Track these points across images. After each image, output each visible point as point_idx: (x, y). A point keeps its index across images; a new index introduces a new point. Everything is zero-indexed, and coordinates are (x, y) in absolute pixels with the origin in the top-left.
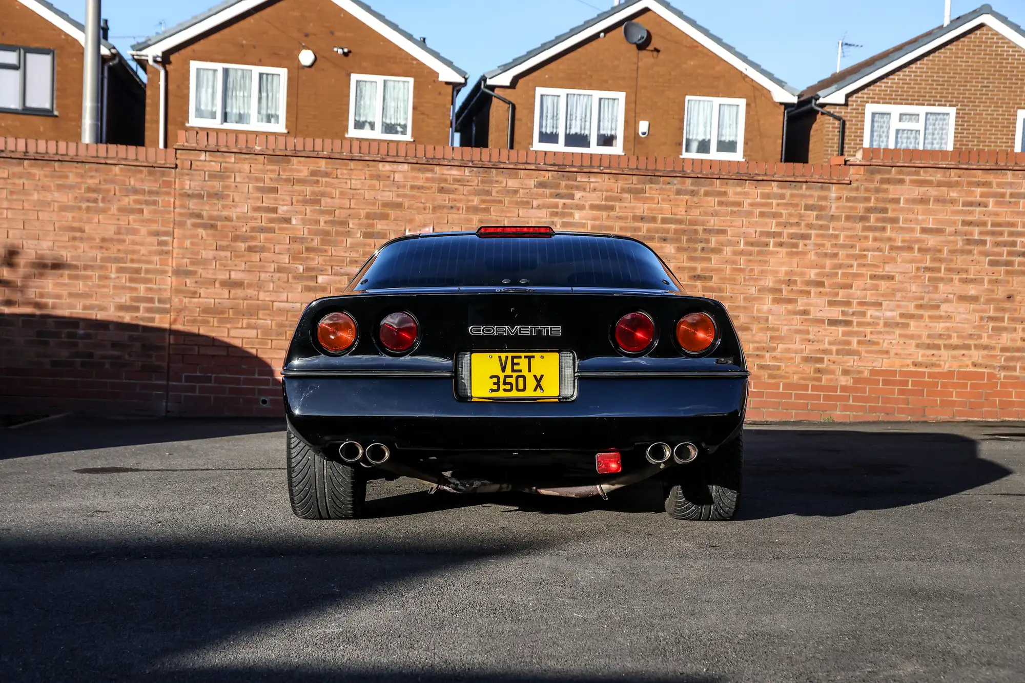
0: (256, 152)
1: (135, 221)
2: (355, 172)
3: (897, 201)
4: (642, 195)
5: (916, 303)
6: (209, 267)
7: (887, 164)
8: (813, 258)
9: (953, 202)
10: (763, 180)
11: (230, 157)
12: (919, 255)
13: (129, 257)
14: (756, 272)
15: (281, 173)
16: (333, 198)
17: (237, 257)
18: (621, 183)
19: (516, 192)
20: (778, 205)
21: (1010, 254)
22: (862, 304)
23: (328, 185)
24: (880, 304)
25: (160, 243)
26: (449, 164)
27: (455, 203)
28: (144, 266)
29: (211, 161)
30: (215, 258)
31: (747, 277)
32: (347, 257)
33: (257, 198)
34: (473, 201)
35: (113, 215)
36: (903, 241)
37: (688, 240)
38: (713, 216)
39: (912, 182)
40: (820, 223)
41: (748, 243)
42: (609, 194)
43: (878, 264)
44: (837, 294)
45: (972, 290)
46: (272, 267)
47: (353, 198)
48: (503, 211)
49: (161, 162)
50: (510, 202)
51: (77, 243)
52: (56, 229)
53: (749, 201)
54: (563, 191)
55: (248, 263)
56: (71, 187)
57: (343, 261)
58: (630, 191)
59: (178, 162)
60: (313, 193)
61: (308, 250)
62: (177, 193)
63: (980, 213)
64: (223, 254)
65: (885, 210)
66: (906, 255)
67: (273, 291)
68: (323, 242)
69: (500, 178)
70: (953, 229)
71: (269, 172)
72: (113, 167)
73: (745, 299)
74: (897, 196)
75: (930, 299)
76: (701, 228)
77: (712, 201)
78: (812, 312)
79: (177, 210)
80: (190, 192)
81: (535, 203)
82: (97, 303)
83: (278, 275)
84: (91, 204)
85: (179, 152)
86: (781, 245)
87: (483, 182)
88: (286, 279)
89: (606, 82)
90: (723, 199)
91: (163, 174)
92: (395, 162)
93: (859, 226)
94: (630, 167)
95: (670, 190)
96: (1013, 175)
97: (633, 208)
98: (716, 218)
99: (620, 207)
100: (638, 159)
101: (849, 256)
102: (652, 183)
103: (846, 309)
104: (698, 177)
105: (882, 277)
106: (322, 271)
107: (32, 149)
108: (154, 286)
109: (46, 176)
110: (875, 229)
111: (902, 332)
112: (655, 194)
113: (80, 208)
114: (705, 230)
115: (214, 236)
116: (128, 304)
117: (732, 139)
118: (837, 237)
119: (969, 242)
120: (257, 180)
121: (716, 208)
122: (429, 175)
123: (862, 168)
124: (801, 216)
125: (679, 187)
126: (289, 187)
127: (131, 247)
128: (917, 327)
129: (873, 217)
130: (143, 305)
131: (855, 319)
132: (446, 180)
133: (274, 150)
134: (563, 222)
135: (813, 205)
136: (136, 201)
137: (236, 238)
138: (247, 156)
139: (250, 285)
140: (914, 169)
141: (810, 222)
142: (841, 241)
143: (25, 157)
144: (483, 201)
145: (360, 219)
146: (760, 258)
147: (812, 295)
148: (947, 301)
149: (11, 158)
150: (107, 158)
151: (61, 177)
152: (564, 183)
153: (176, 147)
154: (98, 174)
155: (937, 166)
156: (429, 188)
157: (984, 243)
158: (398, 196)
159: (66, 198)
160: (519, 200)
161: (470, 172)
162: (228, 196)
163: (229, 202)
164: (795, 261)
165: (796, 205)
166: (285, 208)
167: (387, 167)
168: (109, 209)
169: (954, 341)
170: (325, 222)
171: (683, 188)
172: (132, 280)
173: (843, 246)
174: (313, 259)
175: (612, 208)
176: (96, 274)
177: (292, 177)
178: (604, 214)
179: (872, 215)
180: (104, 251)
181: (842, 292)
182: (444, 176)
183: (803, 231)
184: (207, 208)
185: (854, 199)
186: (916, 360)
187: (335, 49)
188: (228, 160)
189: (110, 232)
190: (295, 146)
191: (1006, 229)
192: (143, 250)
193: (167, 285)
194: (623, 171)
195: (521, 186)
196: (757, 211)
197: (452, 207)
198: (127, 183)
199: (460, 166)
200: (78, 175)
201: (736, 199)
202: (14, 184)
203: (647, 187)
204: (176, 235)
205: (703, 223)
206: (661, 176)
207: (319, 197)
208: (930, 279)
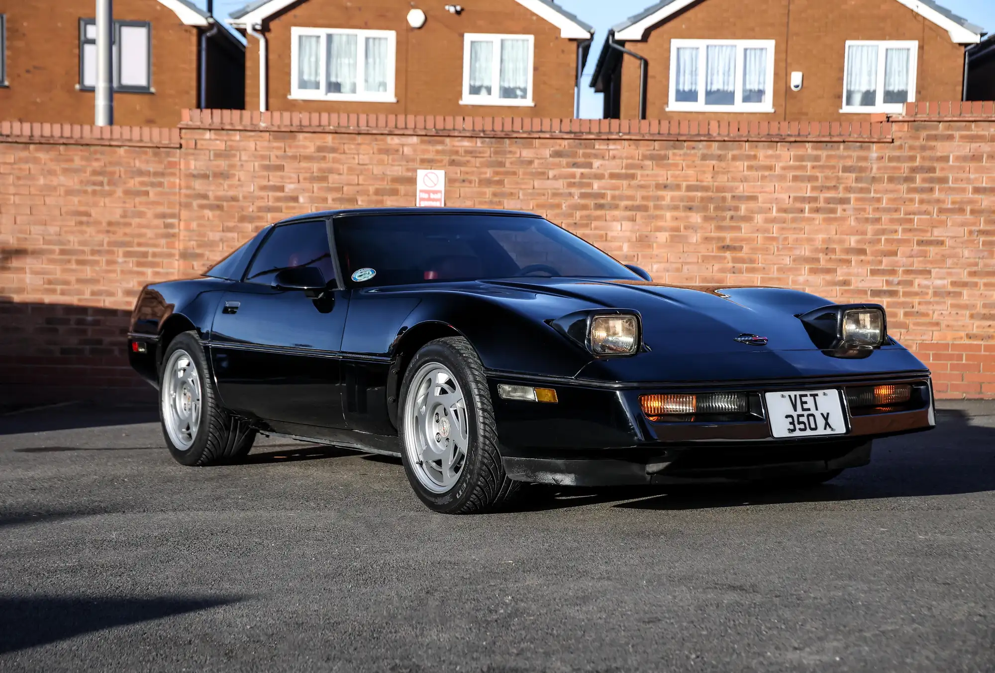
0: (262, 129)
1: (141, 203)
2: (363, 147)
3: (945, 159)
4: (665, 162)
5: (969, 270)
6: (216, 249)
7: (933, 119)
8: (853, 223)
10: (795, 142)
11: (235, 135)
12: (972, 217)
13: (136, 240)
14: (790, 240)
15: (287, 150)
16: (340, 174)
18: (643, 149)
19: (531, 162)
20: (813, 167)
22: (907, 272)
23: (335, 161)
24: (929, 272)
25: (167, 226)
26: (460, 135)
27: (467, 176)
28: (151, 250)
29: (217, 140)
30: (222, 239)
31: (781, 247)
33: (264, 177)
35: (119, 197)
36: (953, 203)
37: (716, 209)
38: (742, 181)
39: (962, 137)
40: (860, 185)
41: (780, 210)
42: (630, 161)
43: (926, 229)
44: (881, 262)
47: (361, 173)
48: (517, 183)
49: (165, 142)
50: (524, 174)
51: (84, 228)
52: (63, 214)
53: (781, 164)
54: (581, 160)
58: (652, 158)
59: (183, 142)
60: (320, 170)
62: (182, 174)
64: (230, 235)
65: (932, 170)
66: (958, 218)
69: (513, 149)
71: (274, 149)
72: (117, 149)
73: (779, 270)
74: (945, 154)
75: (986, 265)
76: (728, 195)
77: (742, 165)
78: (853, 281)
79: (184, 191)
80: (195, 172)
81: (551, 174)
82: (104, 288)
84: (96, 188)
85: (183, 131)
86: (817, 210)
87: (496, 153)
89: (753, 29)
90: (753, 163)
91: (168, 155)
92: (403, 135)
93: (904, 187)
94: (651, 132)
95: (695, 155)
97: (656, 176)
98: (745, 184)
99: (642, 176)
100: (659, 123)
101: (892, 221)
102: (675, 148)
103: (891, 278)
104: (724, 141)
105: (929, 243)
107: (37, 133)
108: (162, 270)
109: (52, 160)
110: (922, 190)
111: (954, 301)
112: (679, 160)
113: (85, 192)
114: (733, 197)
115: (220, 216)
116: (136, 288)
117: (902, 87)
118: (879, 200)
121: (745, 173)
122: (439, 147)
123: (906, 124)
124: (838, 178)
125: (705, 151)
126: (295, 164)
127: (137, 231)
128: (969, 296)
129: (918, 177)
131: (900, 289)
132: (457, 153)
133: (279, 127)
134: (581, 193)
135: (851, 167)
136: (142, 184)
137: (243, 219)
138: (252, 134)
140: (964, 124)
141: (849, 185)
142: (884, 204)
143: (30, 141)
144: (496, 173)
145: (368, 195)
146: (794, 225)
147: (853, 263)
149: (16, 142)
150: (111, 139)
151: (66, 161)
152: (581, 152)
153: (180, 126)
154: (103, 157)
155: (990, 119)
156: (441, 161)
158: (408, 170)
159: (71, 182)
160: (534, 171)
161: (482, 143)
163: (235, 181)
164: (833, 227)
165: (833, 167)
166: (292, 186)
167: (396, 140)
168: (115, 192)
170: (333, 200)
171: (710, 153)
172: (139, 264)
173: (887, 210)
175: (633, 177)
176: (103, 259)
177: (298, 154)
178: (625, 183)
180: (111, 235)
181: (885, 260)
182: (455, 149)
183: (841, 195)
184: (213, 188)
185: (898, 159)
186: (971, 332)
187: (447, 7)
188: (233, 138)
189: (116, 216)
190: (301, 122)
192: (150, 233)
193: (174, 268)
194: (643, 136)
195: (535, 156)
196: (790, 174)
197: (464, 181)
198: (132, 164)
199: (472, 137)
200: (82, 158)
201: (768, 162)
202: (20, 169)
203: (670, 153)
204: (182, 217)
205: (731, 190)
206: (685, 141)
207: (327, 174)
208: (984, 243)
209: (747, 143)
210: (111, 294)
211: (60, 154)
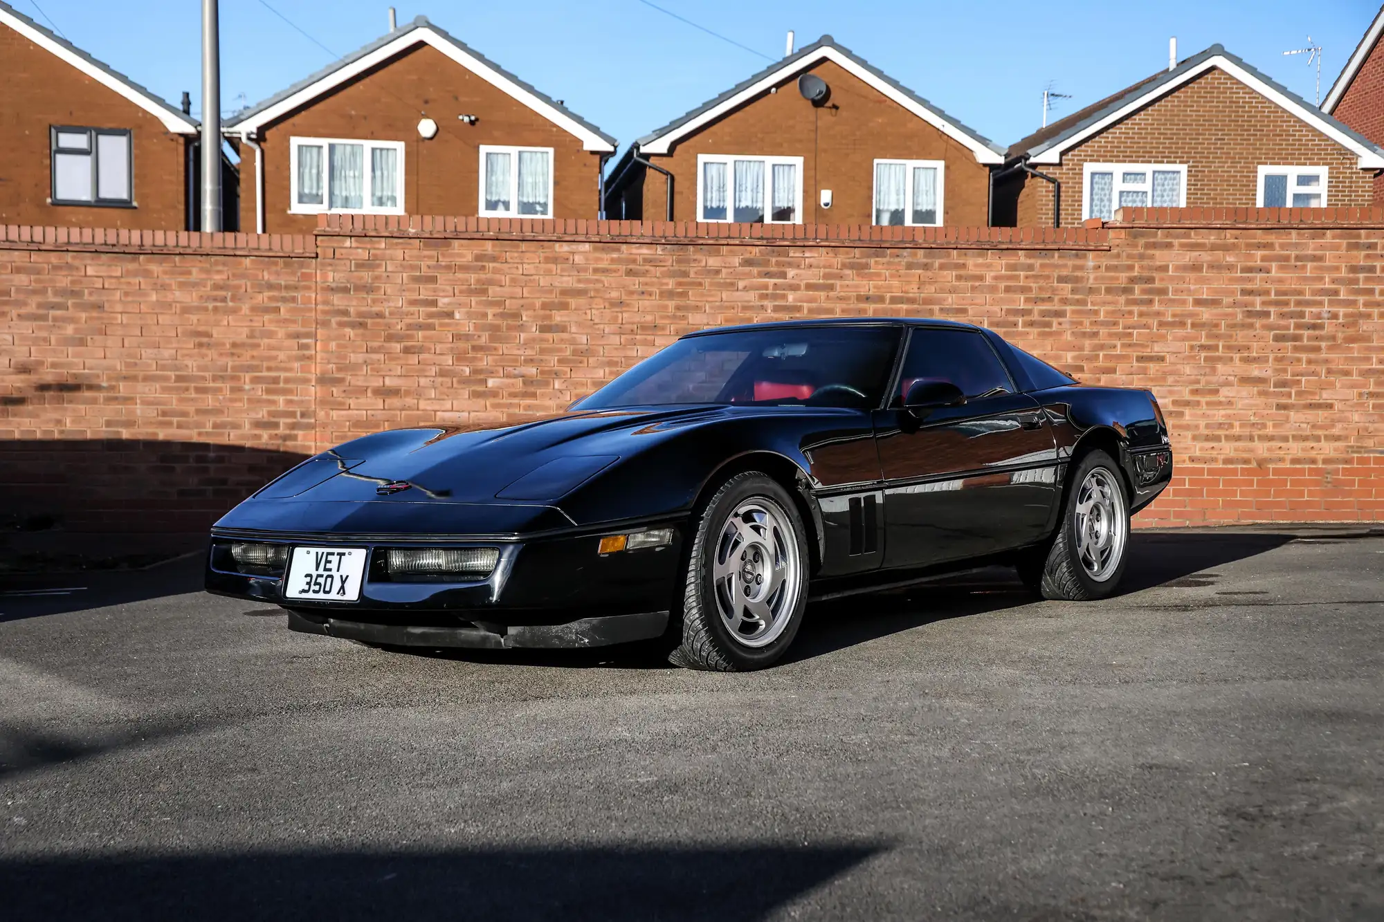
0: (411, 235)
1: (271, 321)
2: (528, 255)
3: (1164, 268)
4: (867, 271)
5: (1190, 388)
6: (359, 373)
7: (1152, 226)
8: (1070, 338)
9: (1230, 268)
10: (1008, 249)
11: (379, 242)
12: (1193, 331)
13: (265, 364)
15: (440, 259)
16: (501, 286)
17: (391, 359)
18: (842, 257)
19: (718, 272)
20: (1026, 277)
21: (1298, 326)
23: (495, 271)
25: (301, 347)
26: (639, 241)
27: (646, 287)
28: (283, 375)
29: (357, 248)
30: (365, 362)
32: (521, 356)
33: (413, 290)
34: (667, 284)
35: (245, 315)
36: (1174, 315)
38: (950, 292)
39: (1182, 246)
40: (1077, 297)
41: (992, 324)
42: (827, 270)
43: (1146, 343)
44: (1099, 380)
45: (1255, 372)
46: (433, 370)
47: (526, 286)
48: (702, 295)
49: (299, 251)
50: (711, 284)
51: (204, 351)
52: (179, 335)
53: (992, 274)
54: (773, 269)
55: (404, 367)
56: (195, 285)
57: (516, 361)
58: (852, 266)
59: (319, 251)
60: (479, 281)
61: (474, 348)
62: (318, 288)
63: (1261, 280)
64: (375, 356)
65: (1151, 280)
66: (1179, 332)
67: (435, 399)
68: (493, 338)
69: (698, 257)
70: (1231, 300)
71: (426, 259)
72: (243, 258)
74: (1164, 263)
75: (1208, 383)
76: (938, 308)
77: (950, 275)
79: (320, 307)
80: (334, 285)
81: (741, 284)
82: (229, 419)
83: (440, 379)
84: (219, 304)
85: (319, 238)
86: (1031, 324)
88: (450, 385)
89: (781, 145)
90: (962, 272)
91: (302, 266)
92: (574, 241)
93: (1122, 299)
94: (852, 239)
95: (899, 264)
96: (1298, 234)
97: (857, 286)
98: (954, 295)
99: (841, 286)
100: (860, 229)
101: (1111, 335)
102: (877, 257)
104: (931, 248)
105: (1150, 359)
106: (492, 373)
107: (148, 241)
108: (295, 398)
109: (165, 273)
110: (1141, 302)
111: (1176, 422)
112: (881, 269)
113: (206, 309)
114: (941, 310)
115: (363, 335)
116: (266, 419)
117: (930, 207)
118: (1096, 312)
119: (1250, 314)
120: (412, 267)
122: (615, 255)
123: (1123, 231)
124: (1054, 290)
125: (910, 260)
126: (450, 276)
127: (267, 353)
128: (1191, 415)
129: (1137, 288)
130: (282, 421)
132: (634, 261)
133: (431, 232)
134: (774, 306)
135: (1066, 276)
136: (270, 298)
137: (390, 338)
138: (400, 241)
139: (408, 393)
140: (1183, 231)
141: (1064, 297)
142: (1102, 317)
143: (140, 252)
144: (680, 284)
145: (535, 310)
148: (1227, 384)
149: (124, 253)
150: (235, 249)
151: (182, 273)
152: (774, 260)
153: (315, 232)
154: (226, 268)
155: (1210, 226)
156: (616, 271)
157: (1267, 314)
158: (579, 281)
159: (189, 298)
160: (722, 281)
161: (663, 250)
162: (379, 288)
163: (380, 295)
164: (1049, 343)
165: (1048, 277)
166: (446, 300)
167: (565, 248)
168: (240, 309)
169: (1237, 430)
170: (494, 315)
171: (915, 261)
172: (268, 391)
173: (1103, 324)
174: (481, 359)
175: (831, 288)
176: (227, 386)
177: (453, 263)
178: (823, 294)
179: (1136, 286)
180: (236, 358)
181: (1104, 378)
182: (633, 256)
183: (1056, 308)
184: (354, 303)
185: (1115, 268)
186: (1193, 455)
187: (461, 117)
188: (377, 246)
189: (242, 336)
191: (1293, 298)
192: (282, 356)
193: (310, 396)
194: (843, 243)
195: (723, 265)
196: (1002, 285)
197: (643, 293)
198: (260, 277)
199: (651, 244)
200: (202, 270)
201: (977, 272)
202: (129, 283)
203: (872, 261)
204: (319, 337)
205: (938, 302)
206: (888, 248)
207: (486, 287)
208: (1206, 359)
209: (955, 251)
210: (236, 426)
211: (175, 266)
